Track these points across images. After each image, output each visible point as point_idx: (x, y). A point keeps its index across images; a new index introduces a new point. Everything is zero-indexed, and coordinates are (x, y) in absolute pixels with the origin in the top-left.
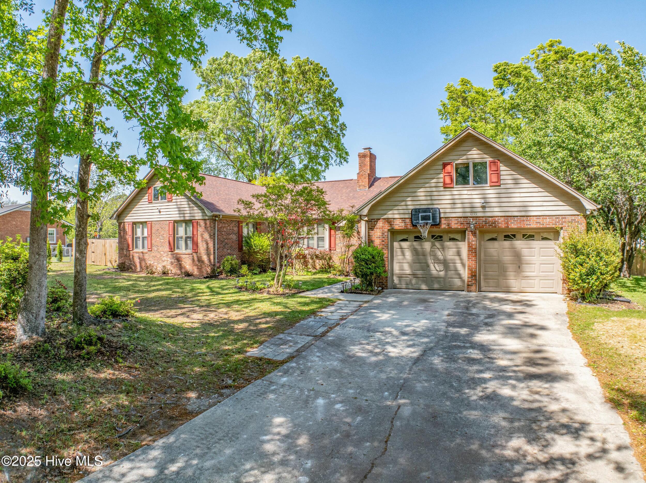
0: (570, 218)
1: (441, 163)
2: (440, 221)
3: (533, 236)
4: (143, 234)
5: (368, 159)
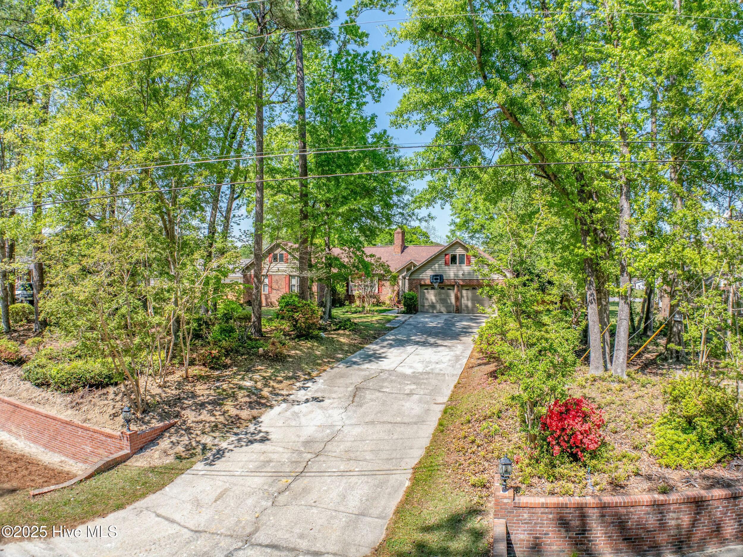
1: (444, 254)
2: (443, 281)
5: (401, 235)
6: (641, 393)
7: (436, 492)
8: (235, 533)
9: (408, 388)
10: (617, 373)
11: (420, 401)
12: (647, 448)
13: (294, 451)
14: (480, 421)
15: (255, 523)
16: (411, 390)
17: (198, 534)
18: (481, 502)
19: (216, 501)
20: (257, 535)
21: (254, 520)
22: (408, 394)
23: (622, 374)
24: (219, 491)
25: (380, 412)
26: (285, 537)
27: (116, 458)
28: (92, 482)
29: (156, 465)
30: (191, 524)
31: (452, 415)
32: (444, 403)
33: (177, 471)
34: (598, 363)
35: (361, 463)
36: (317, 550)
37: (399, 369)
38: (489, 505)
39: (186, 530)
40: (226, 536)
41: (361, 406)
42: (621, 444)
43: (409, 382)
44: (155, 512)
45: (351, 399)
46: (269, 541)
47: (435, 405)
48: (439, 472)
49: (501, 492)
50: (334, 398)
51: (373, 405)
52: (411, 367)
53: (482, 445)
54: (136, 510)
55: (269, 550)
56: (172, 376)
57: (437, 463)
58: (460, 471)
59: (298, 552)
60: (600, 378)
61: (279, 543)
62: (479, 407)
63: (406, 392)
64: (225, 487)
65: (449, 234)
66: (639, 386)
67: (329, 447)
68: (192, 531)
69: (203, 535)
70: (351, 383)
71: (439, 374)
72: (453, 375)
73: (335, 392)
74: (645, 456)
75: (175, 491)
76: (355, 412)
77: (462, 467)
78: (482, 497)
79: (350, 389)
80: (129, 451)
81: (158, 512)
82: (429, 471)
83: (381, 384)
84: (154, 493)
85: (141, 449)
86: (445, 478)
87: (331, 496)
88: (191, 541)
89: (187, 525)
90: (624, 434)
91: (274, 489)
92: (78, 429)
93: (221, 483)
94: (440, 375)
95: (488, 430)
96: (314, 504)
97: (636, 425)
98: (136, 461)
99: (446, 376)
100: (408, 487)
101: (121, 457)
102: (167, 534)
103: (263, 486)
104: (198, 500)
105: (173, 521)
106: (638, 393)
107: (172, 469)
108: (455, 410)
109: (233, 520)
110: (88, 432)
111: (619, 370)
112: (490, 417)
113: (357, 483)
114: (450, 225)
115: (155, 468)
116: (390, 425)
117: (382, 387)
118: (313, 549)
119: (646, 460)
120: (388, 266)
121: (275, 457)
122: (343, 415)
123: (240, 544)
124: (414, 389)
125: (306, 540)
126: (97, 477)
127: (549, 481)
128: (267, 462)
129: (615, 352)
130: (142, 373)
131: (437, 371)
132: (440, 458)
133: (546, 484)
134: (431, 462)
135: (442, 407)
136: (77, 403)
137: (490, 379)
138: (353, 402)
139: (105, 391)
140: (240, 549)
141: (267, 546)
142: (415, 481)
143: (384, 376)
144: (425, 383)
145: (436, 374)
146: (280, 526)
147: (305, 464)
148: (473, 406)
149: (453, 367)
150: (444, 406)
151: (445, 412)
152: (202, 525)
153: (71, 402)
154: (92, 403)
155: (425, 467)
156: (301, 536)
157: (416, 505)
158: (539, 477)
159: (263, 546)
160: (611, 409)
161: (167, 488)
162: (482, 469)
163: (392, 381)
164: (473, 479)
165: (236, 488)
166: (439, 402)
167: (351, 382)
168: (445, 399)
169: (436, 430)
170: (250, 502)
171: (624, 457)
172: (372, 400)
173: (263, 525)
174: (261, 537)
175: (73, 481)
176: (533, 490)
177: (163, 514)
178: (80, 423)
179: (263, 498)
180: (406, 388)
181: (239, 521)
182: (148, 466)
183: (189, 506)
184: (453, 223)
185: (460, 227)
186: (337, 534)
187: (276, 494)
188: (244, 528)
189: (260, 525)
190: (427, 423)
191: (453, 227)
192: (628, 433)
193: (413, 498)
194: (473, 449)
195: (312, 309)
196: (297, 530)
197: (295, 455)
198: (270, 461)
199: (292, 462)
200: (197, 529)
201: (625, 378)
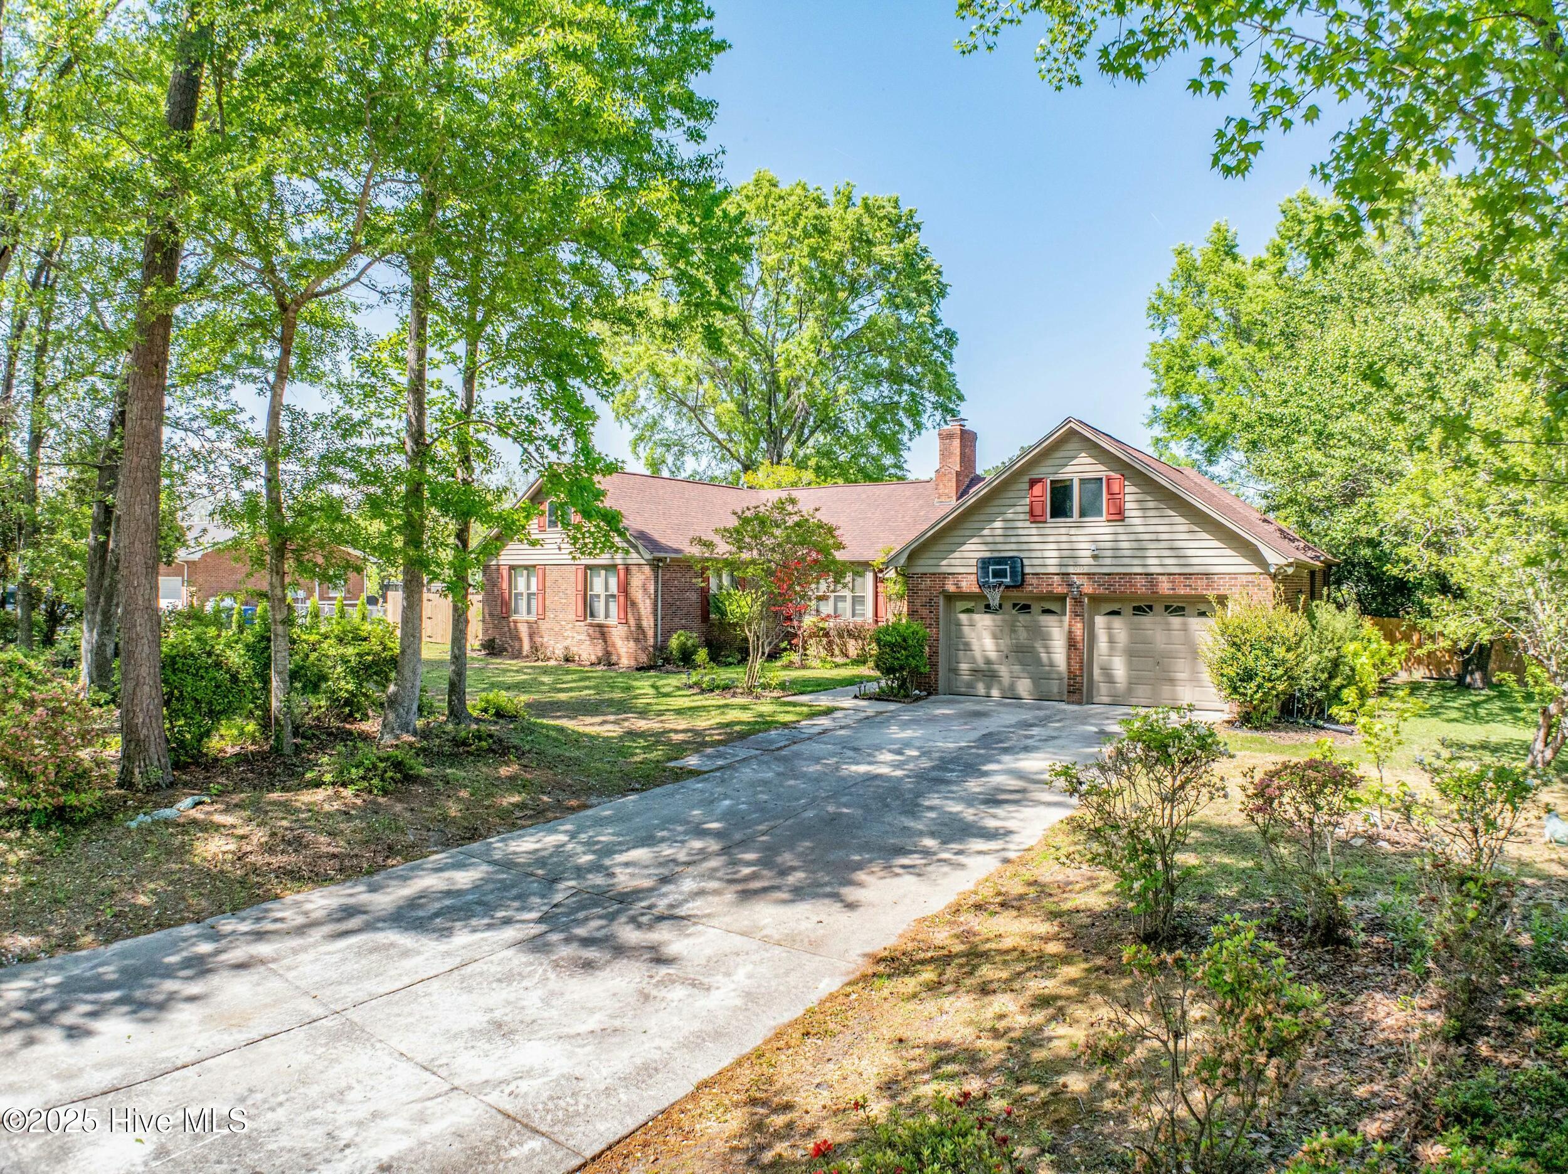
0: (1244, 579)
1: (1026, 479)
2: (1023, 580)
3: (1183, 609)
4: (528, 587)
5: (956, 443)
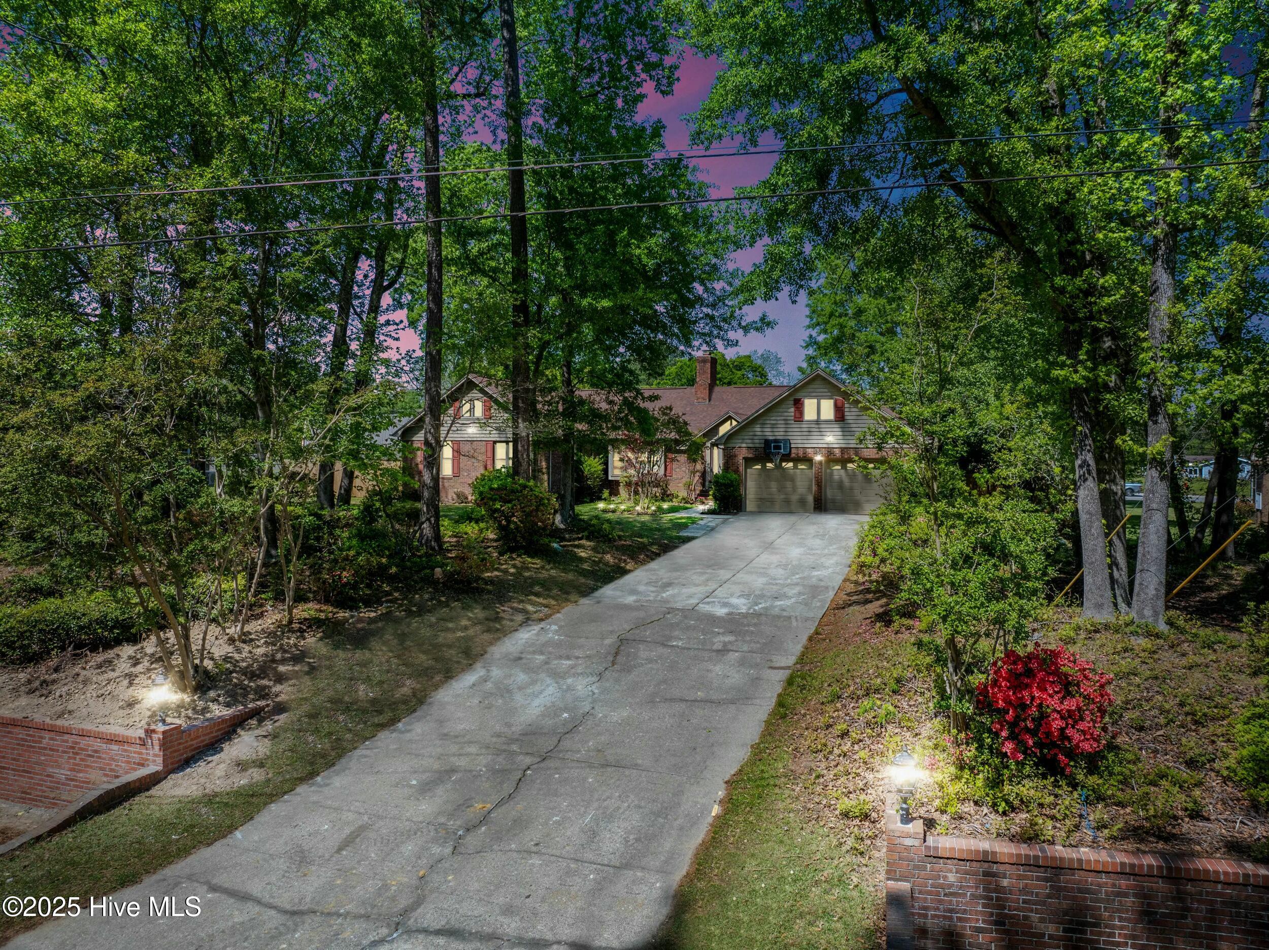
1: (792, 398)
2: (790, 451)
5: (708, 365)
6: (1198, 659)
7: (771, 827)
8: (375, 911)
9: (719, 641)
10: (1142, 616)
11: (742, 663)
12: (1216, 765)
13: (499, 752)
14: (858, 698)
15: (417, 888)
16: (725, 644)
17: (297, 919)
18: (861, 848)
19: (339, 850)
20: (419, 911)
21: (414, 882)
22: (718, 651)
23: (1156, 621)
24: (347, 831)
25: (665, 682)
26: (476, 913)
27: (129, 783)
28: (68, 837)
29: (218, 790)
30: (285, 900)
31: (803, 688)
32: (788, 668)
33: (263, 799)
34: (1102, 596)
35: (627, 772)
36: (537, 937)
37: (705, 608)
38: (877, 854)
39: (273, 912)
40: (357, 917)
41: (629, 671)
42: (1156, 751)
43: (721, 631)
44: (208, 883)
45: (611, 658)
46: (443, 923)
47: (769, 671)
48: (777, 790)
49: (899, 824)
50: (577, 658)
51: (652, 669)
52: (725, 605)
53: (861, 741)
54: (166, 883)
55: (441, 941)
56: (260, 622)
57: (773, 772)
58: (819, 789)
59: (500, 942)
60: (1107, 627)
61: (462, 926)
62: (855, 674)
63: (715, 647)
64: (360, 823)
65: (805, 365)
66: (1198, 645)
67: (566, 744)
68: (286, 912)
69: (308, 919)
70: (612, 632)
71: (779, 617)
72: (807, 619)
73: (581, 647)
74: (1215, 782)
75: (256, 838)
76: (617, 681)
77: (822, 780)
78: (862, 839)
79: (608, 642)
80: (159, 768)
81: (214, 881)
82: (758, 786)
83: (667, 633)
84: (209, 845)
85: (187, 762)
86: (789, 801)
87: (569, 833)
88: (281, 934)
89: (276, 902)
90: (1161, 732)
91: (458, 823)
92: (43, 733)
93: (351, 816)
94: (782, 620)
95: (873, 714)
96: (534, 849)
97: (1189, 718)
98: (174, 786)
99: (794, 620)
100: (718, 817)
101: (140, 780)
102: (230, 924)
103: (435, 818)
104: (302, 852)
105: (244, 897)
106: (1192, 659)
107: (252, 796)
108: (809, 679)
109: (372, 885)
110: (66, 737)
111: (1148, 612)
112: (877, 691)
113: (619, 808)
114: (807, 347)
115: (216, 795)
116: (683, 705)
117: (670, 638)
118: (531, 935)
119: (1218, 789)
120: (686, 423)
121: (462, 762)
122: (594, 687)
123: (384, 931)
124: (730, 642)
125: (517, 918)
126: (77, 828)
127: (997, 812)
128: (447, 771)
129: (1138, 575)
130: (196, 617)
131: (776, 611)
132: (780, 765)
133: (992, 816)
134: (762, 771)
135: (783, 675)
136: (45, 681)
137: (878, 624)
138: (613, 663)
139: (111, 654)
140: (382, 941)
141: (438, 933)
142: (730, 805)
143: (672, 618)
144: (752, 632)
145: (774, 617)
146: (468, 891)
147: (519, 775)
148: (844, 671)
149: (806, 604)
150: (788, 672)
151: (790, 682)
152: (308, 899)
153: (29, 682)
154: (81, 678)
155: (749, 779)
156: (508, 910)
157: (733, 851)
158: (976, 803)
159: (431, 932)
160: (1129, 684)
161: (238, 834)
162: (861, 785)
163: (688, 628)
164: (845, 804)
165: (381, 823)
166: (778, 665)
167: (611, 628)
168: (790, 661)
169: (773, 714)
170: (409, 848)
171: (1163, 776)
172: (650, 661)
173: (432, 891)
174: (428, 916)
175: (16, 843)
176: (965, 826)
177: (226, 885)
178: (48, 720)
179: (435, 840)
180: (715, 640)
181: (386, 887)
182: (200, 793)
183: (282, 864)
184: (812, 342)
185: (825, 350)
186: (579, 904)
187: (460, 833)
188: (393, 899)
189: (427, 892)
190: (755, 701)
191: (811, 352)
192: (1172, 731)
193: (726, 836)
194: (845, 749)
195: (537, 497)
196: (501, 899)
197: (500, 759)
198: (453, 771)
199: (495, 772)
200: (295, 908)
201: (1163, 627)
